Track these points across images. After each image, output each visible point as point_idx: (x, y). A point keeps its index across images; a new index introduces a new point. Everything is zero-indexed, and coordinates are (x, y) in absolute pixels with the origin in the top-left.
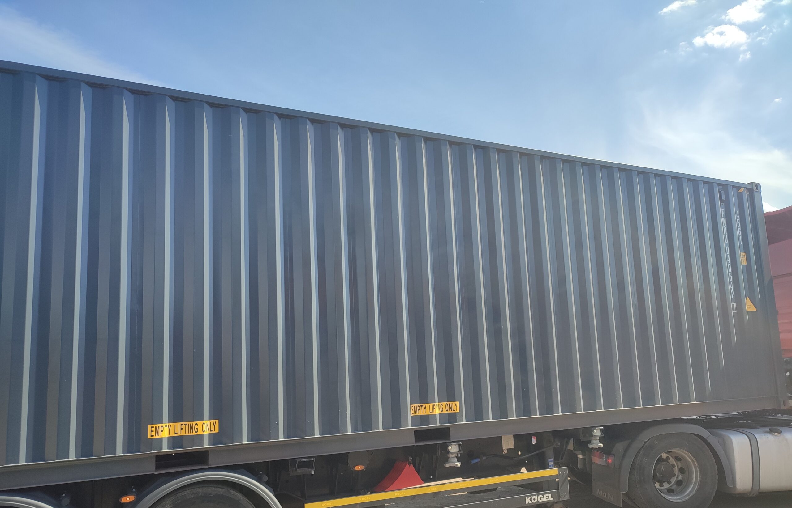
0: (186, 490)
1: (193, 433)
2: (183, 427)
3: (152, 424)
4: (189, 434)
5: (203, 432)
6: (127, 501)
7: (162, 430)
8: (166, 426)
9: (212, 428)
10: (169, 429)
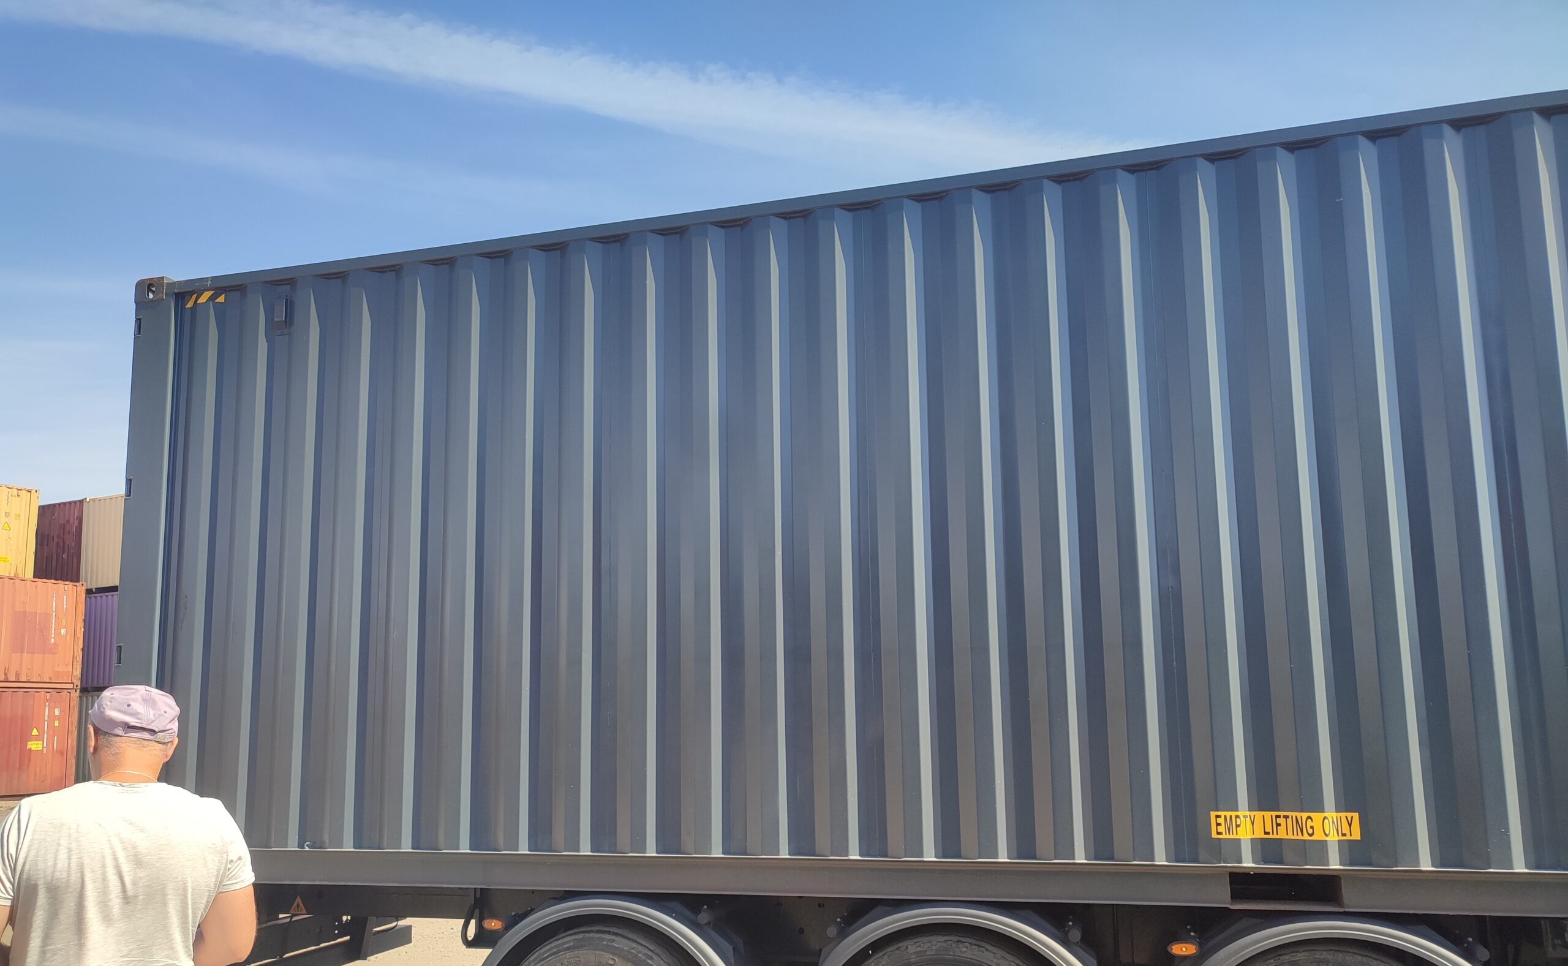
0: (1298, 952)
1: (1302, 835)
2: (1281, 821)
3: (1217, 810)
4: (1295, 837)
5: (1326, 835)
6: (1183, 953)
7: (1238, 823)
8: (1245, 817)
9: (1346, 830)
10: (1253, 824)
